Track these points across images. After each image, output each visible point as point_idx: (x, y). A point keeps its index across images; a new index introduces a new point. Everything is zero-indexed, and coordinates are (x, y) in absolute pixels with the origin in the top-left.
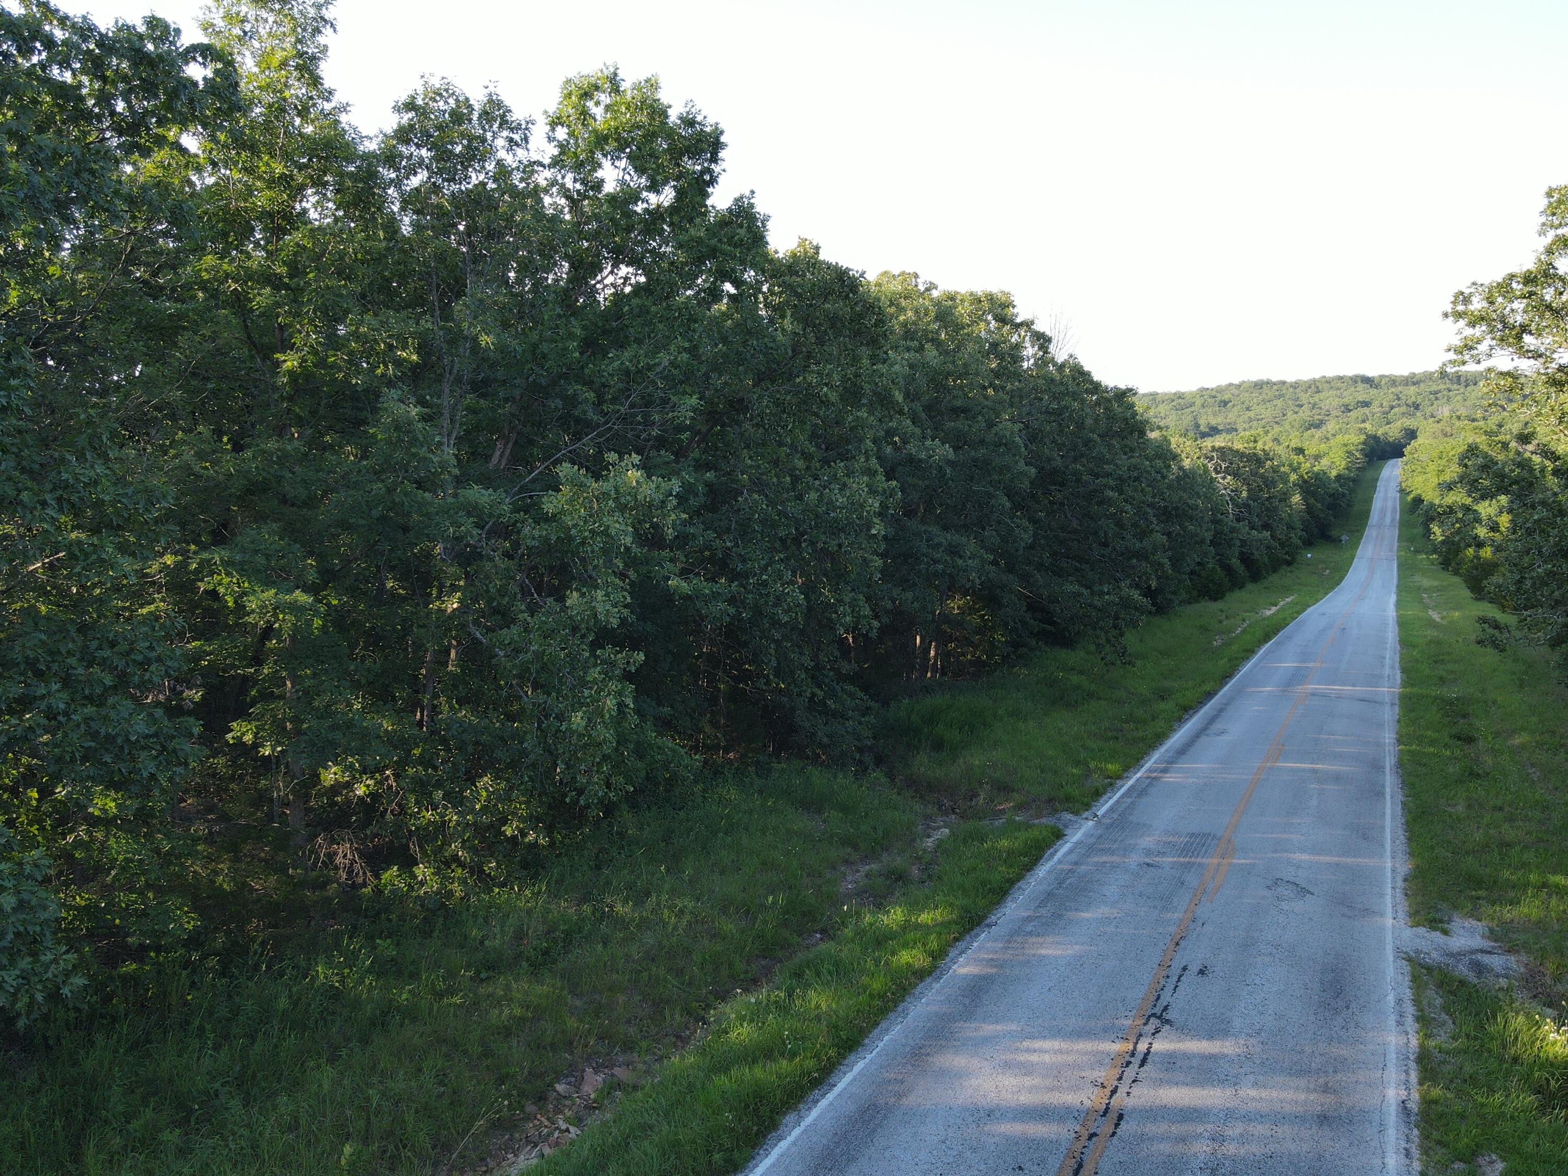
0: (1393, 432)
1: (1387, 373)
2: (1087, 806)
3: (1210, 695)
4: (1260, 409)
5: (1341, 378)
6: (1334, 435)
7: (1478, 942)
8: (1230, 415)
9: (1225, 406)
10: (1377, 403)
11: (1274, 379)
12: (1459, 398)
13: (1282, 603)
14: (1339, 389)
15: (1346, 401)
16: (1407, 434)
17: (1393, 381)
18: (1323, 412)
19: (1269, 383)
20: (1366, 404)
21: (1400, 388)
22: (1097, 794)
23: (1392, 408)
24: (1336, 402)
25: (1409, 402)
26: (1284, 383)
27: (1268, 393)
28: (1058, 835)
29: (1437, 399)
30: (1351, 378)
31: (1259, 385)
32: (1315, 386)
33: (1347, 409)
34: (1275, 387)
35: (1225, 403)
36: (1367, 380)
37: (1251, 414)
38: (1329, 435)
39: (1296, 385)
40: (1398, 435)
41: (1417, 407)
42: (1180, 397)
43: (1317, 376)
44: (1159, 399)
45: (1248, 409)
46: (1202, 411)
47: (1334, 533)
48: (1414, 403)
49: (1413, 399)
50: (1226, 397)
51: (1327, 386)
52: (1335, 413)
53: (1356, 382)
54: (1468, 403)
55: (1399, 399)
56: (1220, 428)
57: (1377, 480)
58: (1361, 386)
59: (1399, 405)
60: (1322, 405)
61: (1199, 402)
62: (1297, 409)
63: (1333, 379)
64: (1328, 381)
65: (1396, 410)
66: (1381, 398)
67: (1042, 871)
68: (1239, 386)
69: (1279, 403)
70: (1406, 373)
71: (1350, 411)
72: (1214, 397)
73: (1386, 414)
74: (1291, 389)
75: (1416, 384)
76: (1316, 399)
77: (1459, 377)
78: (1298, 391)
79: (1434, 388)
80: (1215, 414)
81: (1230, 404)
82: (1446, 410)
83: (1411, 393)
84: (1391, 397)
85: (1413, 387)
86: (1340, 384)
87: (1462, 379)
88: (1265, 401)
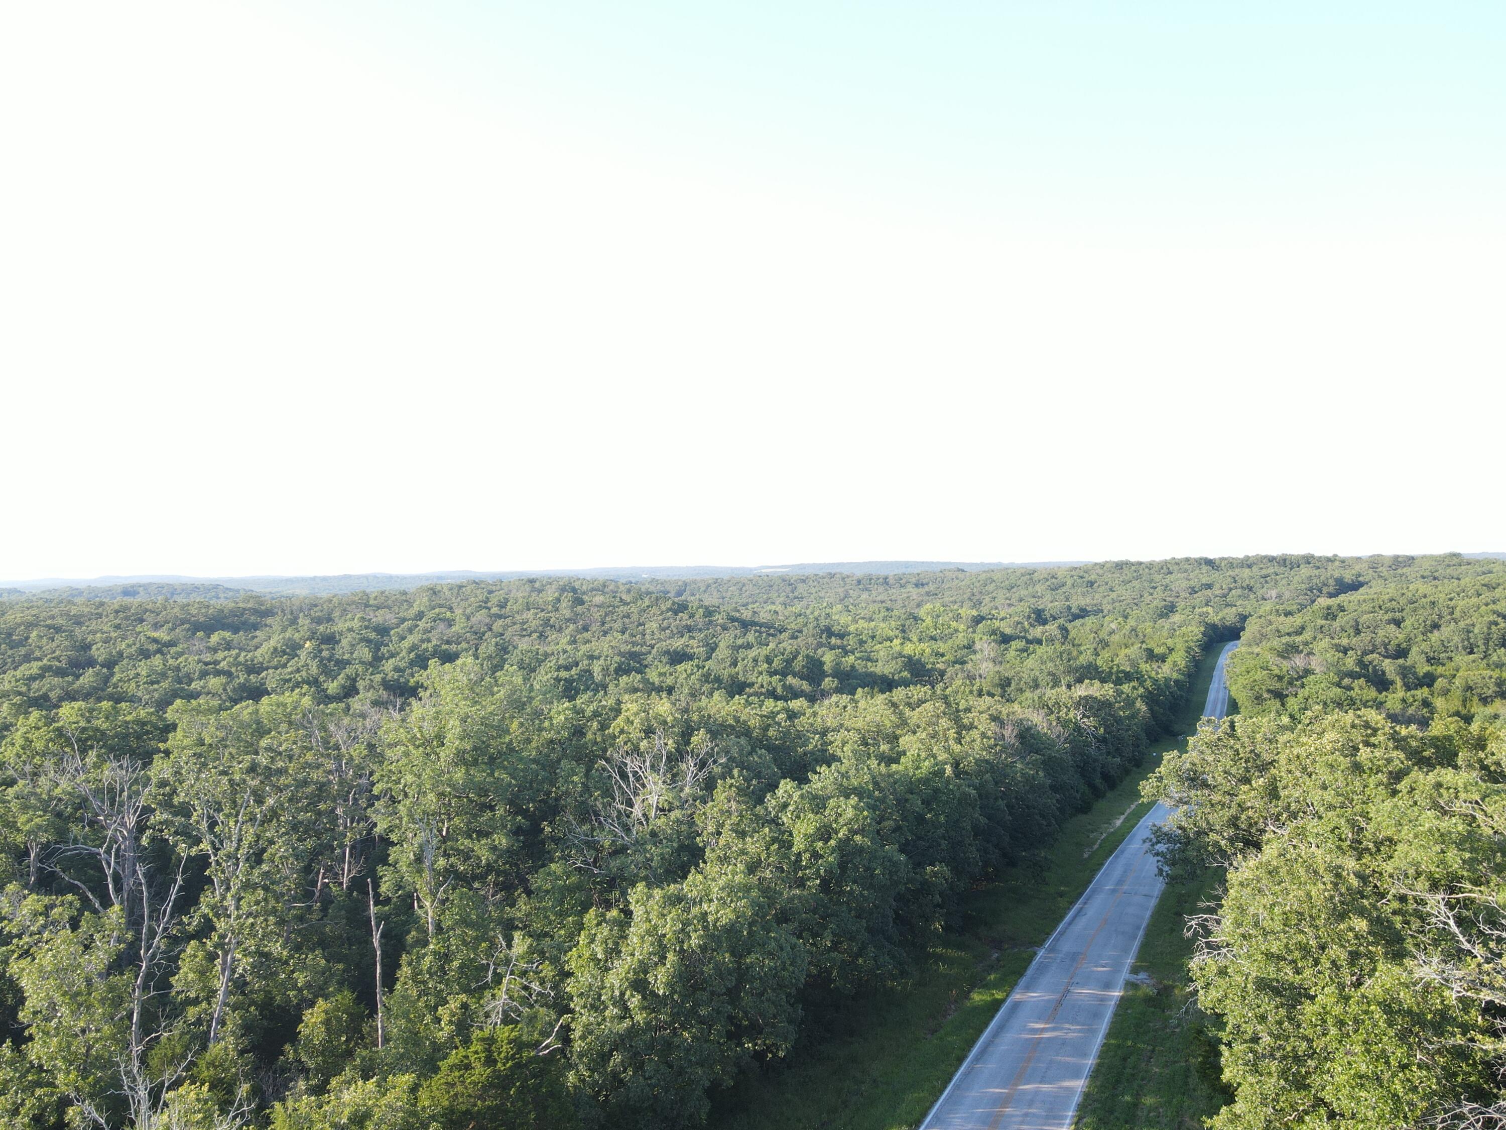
0: (1229, 616)
1: (1226, 556)
2: (1042, 945)
3: (1081, 894)
4: (1120, 590)
5: (1187, 560)
6: (1180, 627)
7: (1145, 977)
8: (1097, 596)
9: (1092, 585)
10: (1217, 586)
11: (1133, 559)
12: (1284, 582)
13: (1128, 811)
14: (1186, 571)
15: (1192, 583)
16: (1241, 619)
17: (1231, 564)
18: (1174, 594)
19: (1128, 564)
20: (1209, 586)
21: (1237, 571)
22: (1044, 941)
23: (1230, 590)
24: (1184, 584)
25: (1244, 585)
26: (1140, 563)
27: (1128, 574)
28: (1035, 954)
29: (1266, 582)
30: (1196, 560)
31: (1120, 566)
32: (1167, 568)
33: (1193, 591)
34: (1133, 568)
35: (1091, 584)
36: (1209, 562)
37: (1113, 595)
38: (1175, 627)
39: (1150, 566)
40: (1234, 620)
41: (1250, 589)
42: (1053, 577)
43: (1168, 558)
44: (1036, 577)
45: (1111, 590)
46: (1073, 591)
47: (1176, 728)
48: (1248, 585)
49: (1247, 582)
50: (1093, 577)
51: (1176, 567)
52: (1183, 595)
53: (1201, 564)
54: (1292, 587)
55: (1235, 582)
56: (1089, 609)
57: (1213, 669)
58: (1205, 568)
59: (1236, 588)
60: (1173, 587)
61: (1069, 582)
62: (1152, 591)
63: (1181, 560)
64: (1177, 563)
65: (1233, 591)
66: (1221, 580)
67: (1034, 963)
68: (1102, 566)
69: (1136, 583)
70: (1241, 556)
71: (1196, 592)
72: (1082, 577)
73: (1225, 596)
74: (1147, 570)
75: (1250, 566)
76: (1167, 581)
77: (1285, 560)
78: (1152, 571)
79: (1264, 572)
80: (1083, 594)
81: (1096, 585)
82: (1274, 593)
83: (1245, 576)
84: (1229, 579)
85: (1247, 570)
86: (1187, 566)
87: (1288, 562)
88: (1125, 582)
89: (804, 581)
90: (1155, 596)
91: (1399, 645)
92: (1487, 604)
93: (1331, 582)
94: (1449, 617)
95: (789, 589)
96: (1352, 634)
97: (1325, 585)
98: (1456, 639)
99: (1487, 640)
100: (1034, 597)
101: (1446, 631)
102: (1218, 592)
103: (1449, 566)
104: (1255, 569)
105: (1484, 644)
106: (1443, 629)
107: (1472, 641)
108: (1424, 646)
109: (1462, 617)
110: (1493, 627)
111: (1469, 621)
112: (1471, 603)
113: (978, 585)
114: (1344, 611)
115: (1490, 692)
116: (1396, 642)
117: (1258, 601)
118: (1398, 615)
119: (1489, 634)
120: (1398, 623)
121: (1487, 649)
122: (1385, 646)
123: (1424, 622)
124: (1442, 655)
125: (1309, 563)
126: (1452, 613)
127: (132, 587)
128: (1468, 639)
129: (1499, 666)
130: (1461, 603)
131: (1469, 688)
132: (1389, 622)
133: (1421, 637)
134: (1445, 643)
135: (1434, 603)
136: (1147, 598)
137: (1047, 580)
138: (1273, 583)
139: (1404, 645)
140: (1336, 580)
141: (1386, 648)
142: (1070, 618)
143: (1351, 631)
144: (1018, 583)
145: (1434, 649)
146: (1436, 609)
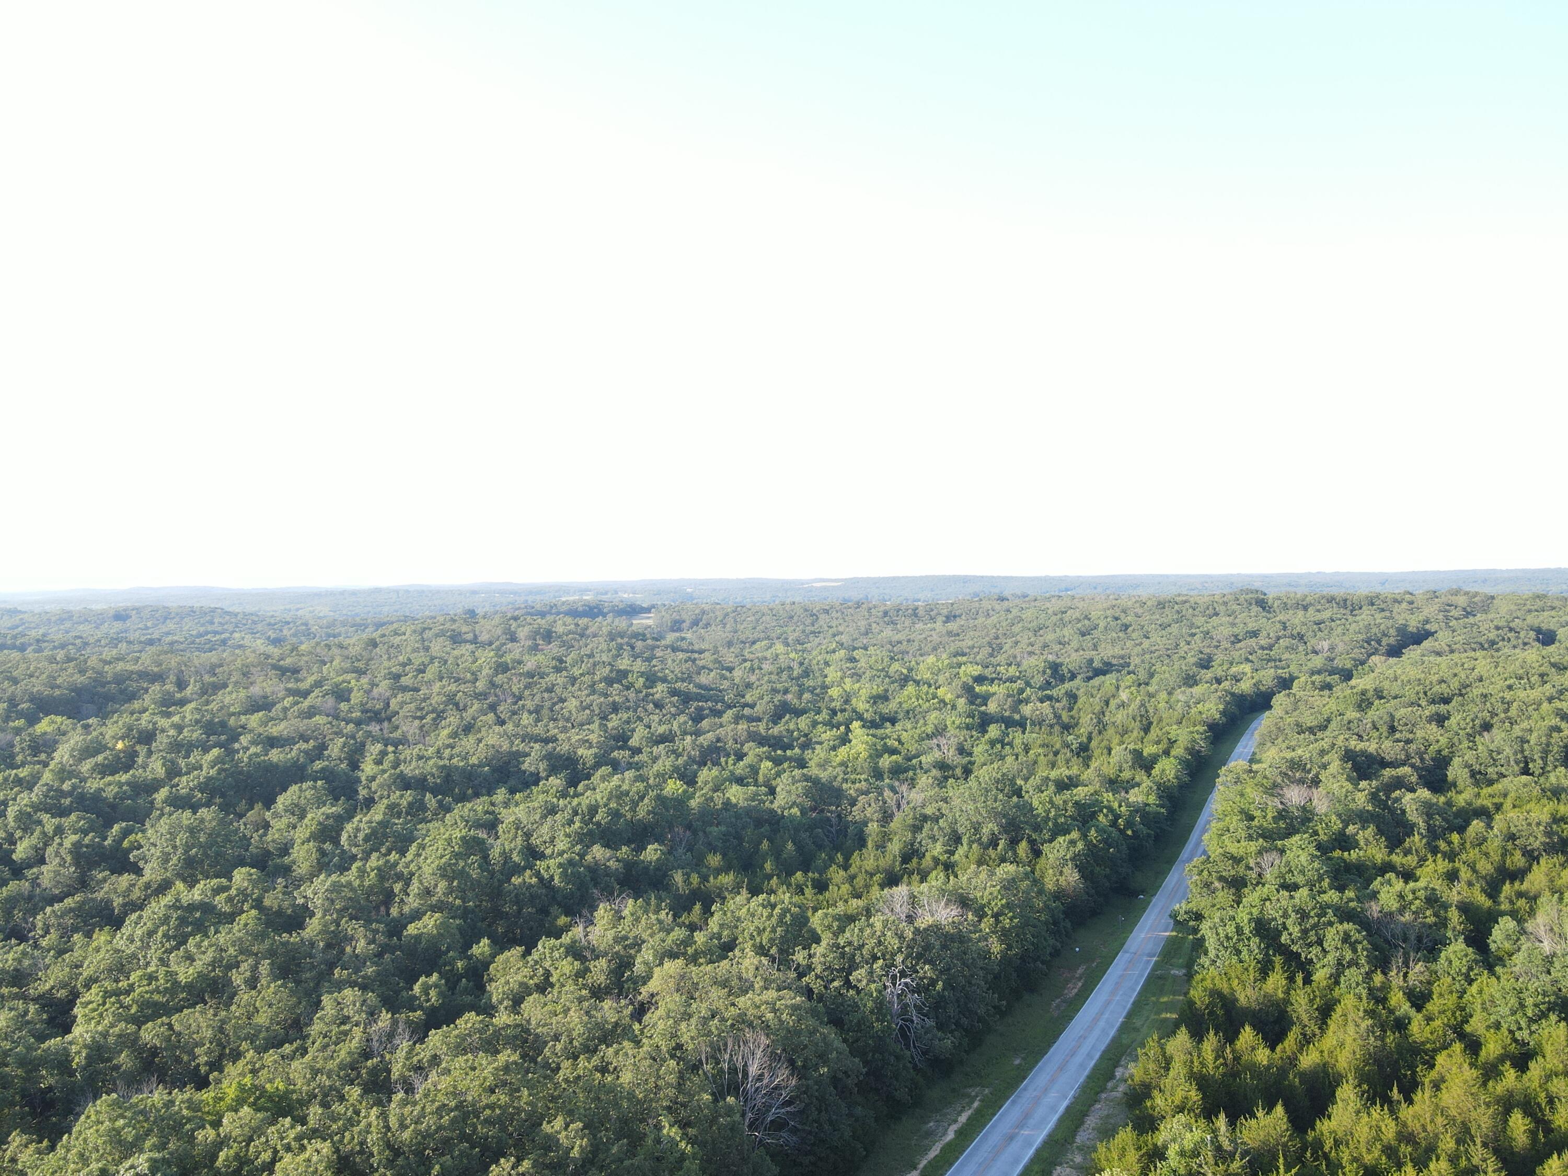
0: (1266, 678)
1: (1281, 594)
4: (1156, 637)
6: (1196, 703)
8: (1128, 644)
9: (1126, 630)
10: (1264, 633)
12: (1340, 630)
14: (1233, 613)
15: (1237, 629)
17: (1285, 604)
20: (1254, 634)
21: (1290, 614)
23: (1278, 638)
24: (1226, 631)
25: (1295, 632)
27: (1169, 615)
29: (1320, 630)
32: (1213, 608)
33: (1236, 640)
34: (1176, 607)
35: (1126, 628)
36: (1261, 602)
37: (1146, 644)
38: (1191, 702)
40: (1268, 685)
41: (1301, 638)
45: (1146, 636)
46: (1102, 637)
48: (1299, 634)
49: (1299, 629)
50: (1130, 619)
51: (1223, 608)
52: (1225, 644)
53: (1251, 604)
54: (1347, 637)
55: (1285, 628)
56: (1114, 662)
58: (1254, 610)
59: (1285, 637)
60: (1214, 634)
61: (1102, 624)
62: (1189, 639)
63: (1230, 599)
64: (1225, 601)
65: (1281, 641)
66: (1270, 626)
69: (1174, 628)
71: (1240, 641)
72: (1117, 619)
73: (1270, 648)
74: (1190, 610)
75: (1305, 608)
76: (1209, 626)
77: (1345, 600)
78: (1196, 613)
79: (1319, 617)
80: (1113, 642)
81: (1130, 629)
82: (1326, 645)
83: (1297, 621)
84: (1278, 626)
85: (1301, 613)
86: (1235, 607)
87: (1349, 603)
88: (1164, 627)
89: (827, 612)
90: (1193, 645)
91: (1439, 752)
92: (1550, 700)
93: (1392, 632)
94: (1503, 715)
95: (808, 621)
96: (1385, 734)
97: (1385, 635)
98: (1508, 751)
99: (1546, 752)
100: (1060, 643)
101: (1497, 737)
102: (1262, 642)
103: (1530, 611)
104: (1311, 610)
105: (1542, 758)
106: (1495, 731)
107: (1526, 753)
108: (1469, 756)
109: (1519, 716)
110: (1555, 735)
111: (1525, 725)
112: (1532, 697)
113: (1004, 624)
114: (1381, 698)
115: (1537, 844)
116: (1436, 747)
117: (1307, 654)
118: (1443, 708)
119: (1548, 745)
120: (1440, 720)
121: (1546, 764)
122: (1421, 755)
123: (1473, 720)
124: (1490, 770)
125: (1373, 604)
126: (1506, 711)
127: (125, 610)
128: (1522, 751)
129: (1556, 793)
130: (1522, 694)
131: (1512, 837)
132: (1430, 720)
133: (1466, 744)
134: (1494, 754)
135: (1486, 696)
136: (1184, 647)
137: (1079, 621)
138: (1326, 632)
139: (1445, 752)
140: (1398, 630)
141: (1422, 759)
142: (1090, 674)
143: (1384, 729)
144: (1047, 624)
145: (1480, 761)
146: (1488, 704)
